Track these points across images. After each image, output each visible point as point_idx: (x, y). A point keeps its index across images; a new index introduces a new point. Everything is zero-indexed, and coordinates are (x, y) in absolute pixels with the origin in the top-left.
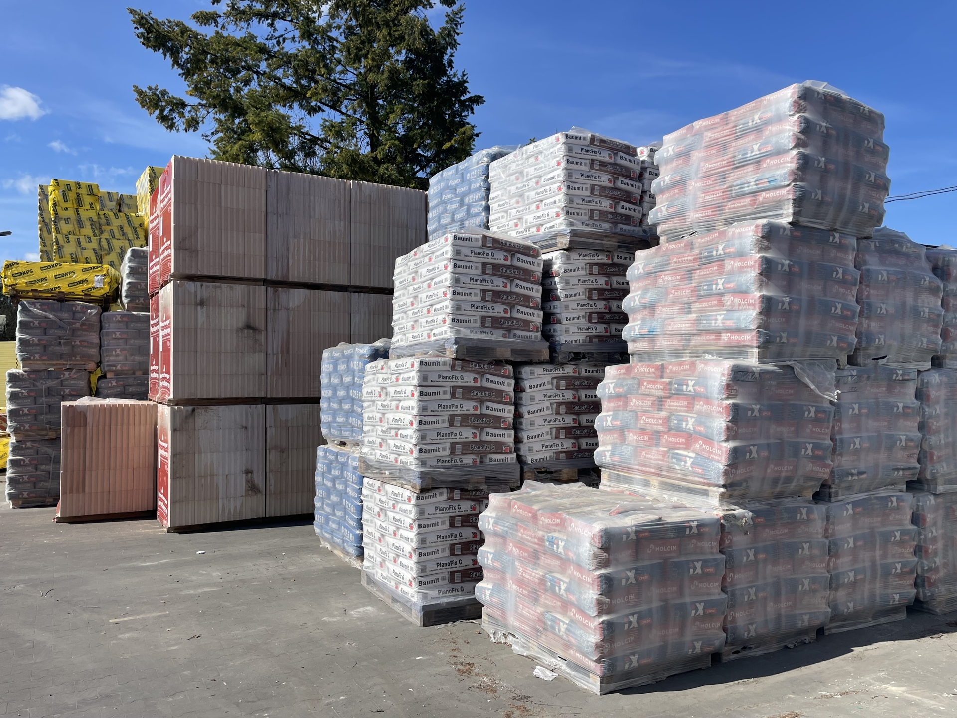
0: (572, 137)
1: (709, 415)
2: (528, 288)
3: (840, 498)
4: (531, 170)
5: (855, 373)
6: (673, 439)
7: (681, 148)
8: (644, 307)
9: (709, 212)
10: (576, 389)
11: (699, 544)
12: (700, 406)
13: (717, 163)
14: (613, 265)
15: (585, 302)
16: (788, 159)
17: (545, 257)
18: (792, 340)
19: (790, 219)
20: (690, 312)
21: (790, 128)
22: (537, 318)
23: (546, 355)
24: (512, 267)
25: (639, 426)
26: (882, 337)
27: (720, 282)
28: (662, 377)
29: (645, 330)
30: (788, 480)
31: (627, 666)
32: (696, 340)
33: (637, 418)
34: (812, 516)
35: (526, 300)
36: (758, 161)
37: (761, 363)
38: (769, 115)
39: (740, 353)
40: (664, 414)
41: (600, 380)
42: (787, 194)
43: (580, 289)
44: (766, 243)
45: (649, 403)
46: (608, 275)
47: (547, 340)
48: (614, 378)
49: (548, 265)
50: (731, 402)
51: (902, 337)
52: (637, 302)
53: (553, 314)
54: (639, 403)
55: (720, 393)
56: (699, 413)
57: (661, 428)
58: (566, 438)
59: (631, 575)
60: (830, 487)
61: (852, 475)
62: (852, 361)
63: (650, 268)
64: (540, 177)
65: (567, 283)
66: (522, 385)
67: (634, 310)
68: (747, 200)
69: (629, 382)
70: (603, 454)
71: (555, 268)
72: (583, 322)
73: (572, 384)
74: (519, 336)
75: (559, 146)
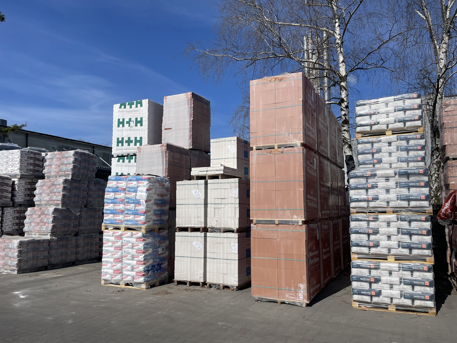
0: (22, 151)
1: (49, 218)
2: (7, 188)
3: (81, 235)
4: (11, 157)
5: (86, 209)
6: (42, 224)
7: (51, 157)
8: (39, 194)
9: (56, 173)
10: (20, 213)
11: (43, 244)
12: (48, 216)
13: (58, 163)
14: (33, 182)
15: (24, 192)
16: (71, 166)
17: (13, 180)
18: (70, 203)
19: (71, 178)
20: (49, 196)
21: (72, 159)
22: (10, 195)
23: (11, 205)
24: (3, 183)
25: (35, 222)
26: (93, 202)
27: (55, 190)
28: (41, 210)
29: (39, 199)
30: (67, 231)
31: (23, 268)
32: (50, 202)
33: (34, 220)
34: (72, 239)
35: (7, 191)
36: (66, 165)
37: (62, 207)
38: (68, 155)
39: (58, 205)
40: (40, 218)
41: (26, 211)
42: (70, 173)
43: (23, 188)
44: (65, 183)
45: (37, 216)
46: (31, 185)
47: (12, 201)
48: (30, 210)
49: (14, 182)
50: (54, 215)
51: (99, 201)
52: (38, 192)
53: (14, 194)
54: (35, 216)
55: (51, 214)
56: (47, 218)
57: (39, 222)
58: (16, 225)
59: (26, 250)
60: (78, 233)
61: (84, 230)
62: (85, 207)
63: (41, 185)
64: (13, 159)
65: (19, 187)
66: (4, 212)
67: (37, 194)
68: (63, 172)
69: (33, 211)
70: (26, 229)
71: (16, 183)
72: (23, 197)
73: (18, 212)
74: (4, 200)
75: (19, 153)
